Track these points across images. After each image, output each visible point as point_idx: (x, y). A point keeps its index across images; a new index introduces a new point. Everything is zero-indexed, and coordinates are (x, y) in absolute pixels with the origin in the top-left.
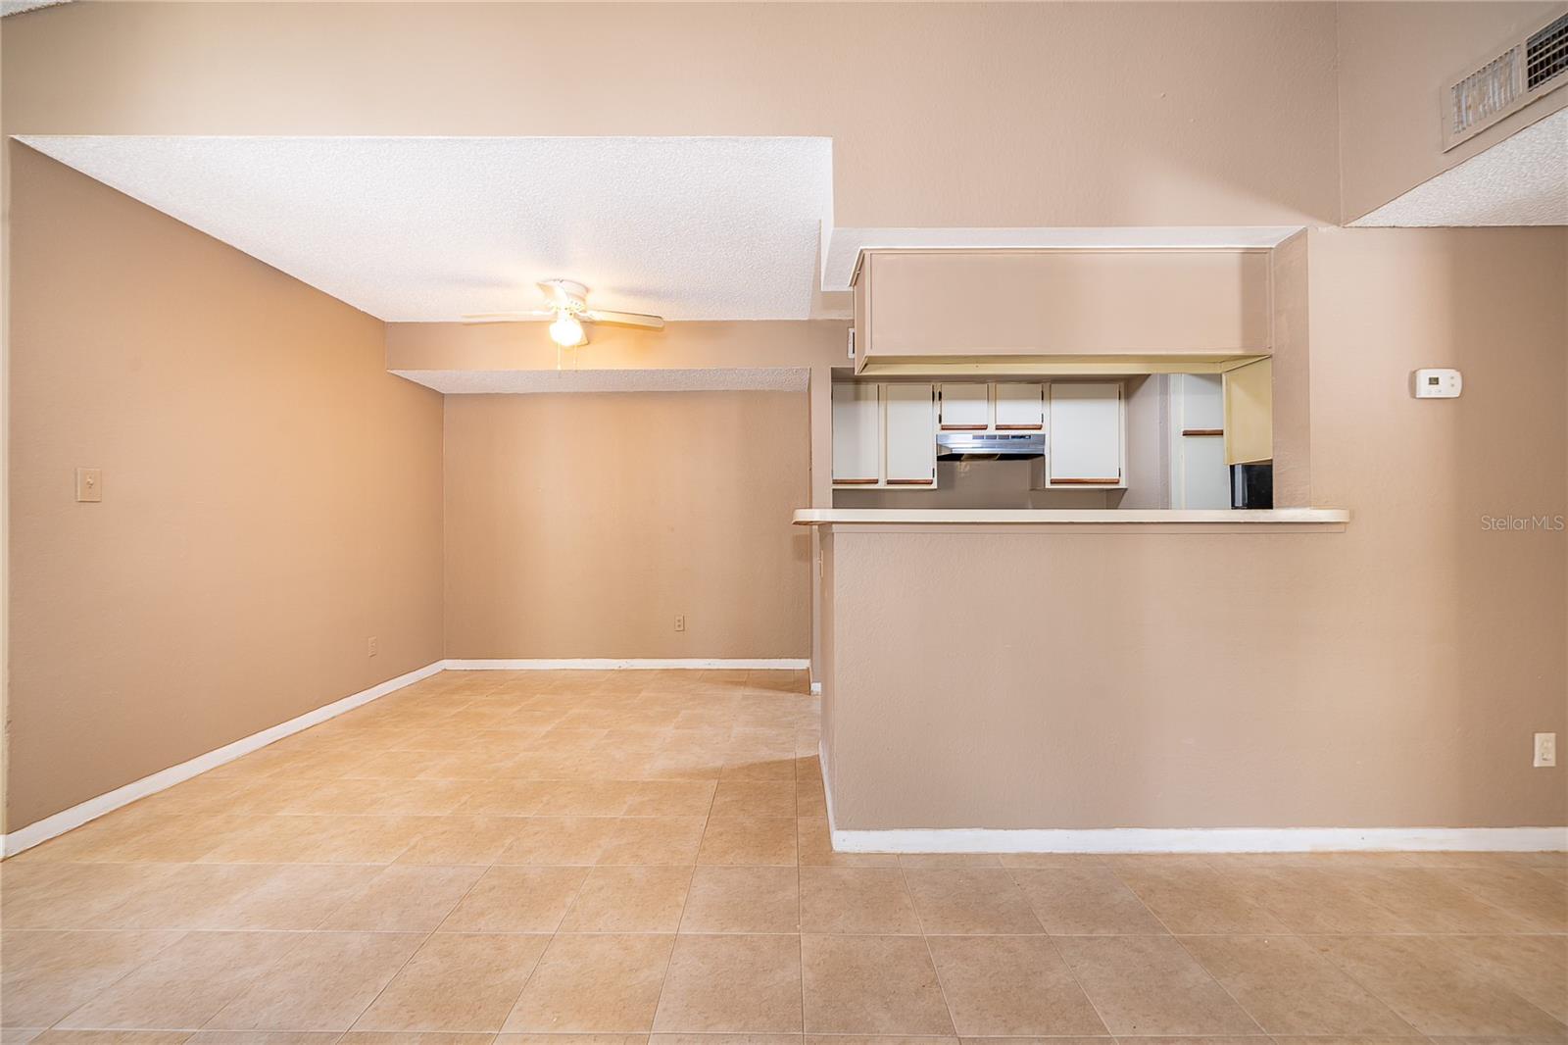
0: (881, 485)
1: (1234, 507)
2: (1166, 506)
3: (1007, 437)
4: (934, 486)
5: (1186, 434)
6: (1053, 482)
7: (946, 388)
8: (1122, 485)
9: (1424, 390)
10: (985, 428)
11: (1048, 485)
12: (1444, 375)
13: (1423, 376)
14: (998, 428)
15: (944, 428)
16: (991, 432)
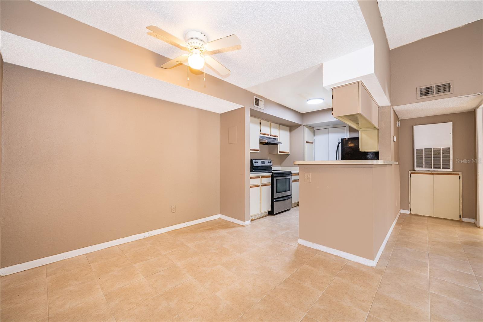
2: (304, 161)
3: (272, 138)
4: (259, 152)
5: (307, 142)
7: (262, 122)
8: (289, 154)
9: (394, 140)
11: (279, 153)
14: (271, 135)
15: (261, 134)
16: (269, 136)
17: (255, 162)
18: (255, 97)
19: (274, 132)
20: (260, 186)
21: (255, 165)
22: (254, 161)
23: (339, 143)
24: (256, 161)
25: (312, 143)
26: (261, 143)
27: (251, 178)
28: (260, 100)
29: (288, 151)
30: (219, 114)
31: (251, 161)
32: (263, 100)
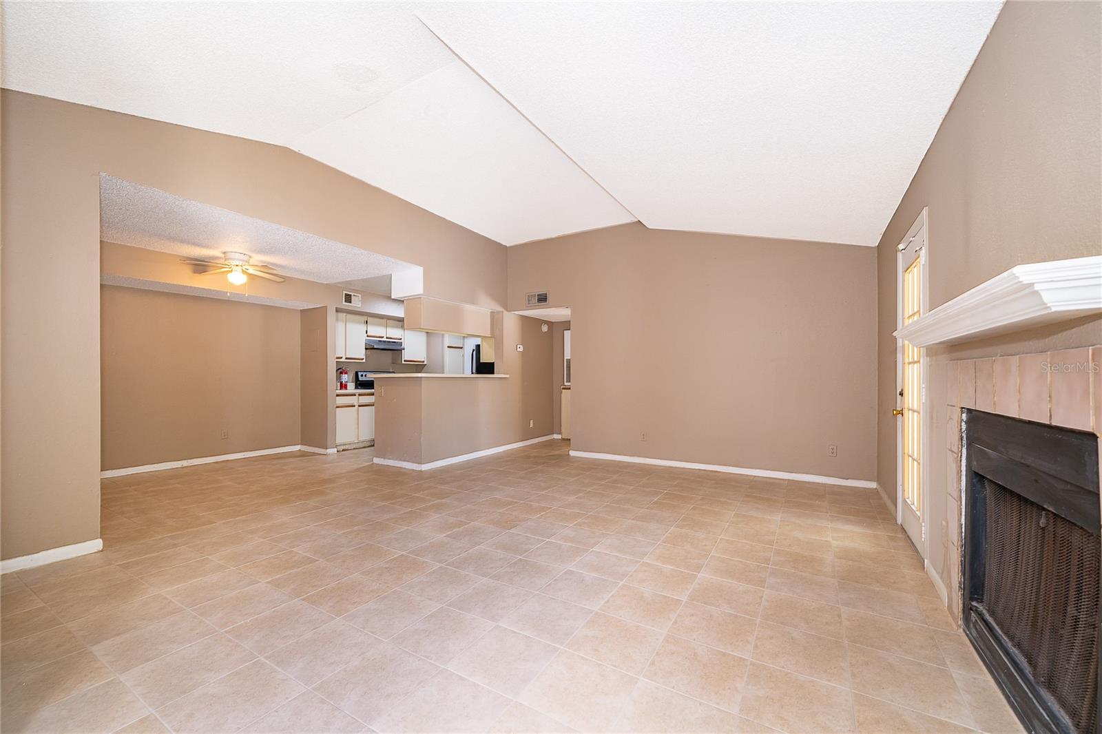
0: (343, 360)
1: (472, 373)
2: (443, 373)
3: (389, 342)
4: (364, 361)
5: (448, 347)
6: (405, 361)
7: (370, 320)
8: (425, 363)
9: (518, 349)
10: (383, 337)
11: (403, 362)
12: (521, 346)
13: (518, 346)
14: (387, 338)
15: (368, 336)
16: (385, 339)
17: (362, 376)
18: (344, 292)
19: (394, 333)
20: (357, 406)
21: (360, 379)
22: (360, 374)
23: (474, 350)
24: (364, 374)
25: (462, 348)
26: (366, 349)
27: (337, 395)
28: (354, 295)
29: (422, 360)
30: (298, 310)
31: (357, 373)
32: (360, 295)
